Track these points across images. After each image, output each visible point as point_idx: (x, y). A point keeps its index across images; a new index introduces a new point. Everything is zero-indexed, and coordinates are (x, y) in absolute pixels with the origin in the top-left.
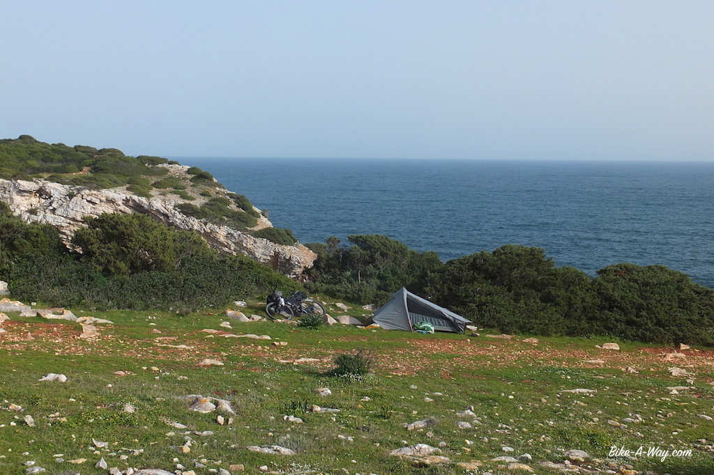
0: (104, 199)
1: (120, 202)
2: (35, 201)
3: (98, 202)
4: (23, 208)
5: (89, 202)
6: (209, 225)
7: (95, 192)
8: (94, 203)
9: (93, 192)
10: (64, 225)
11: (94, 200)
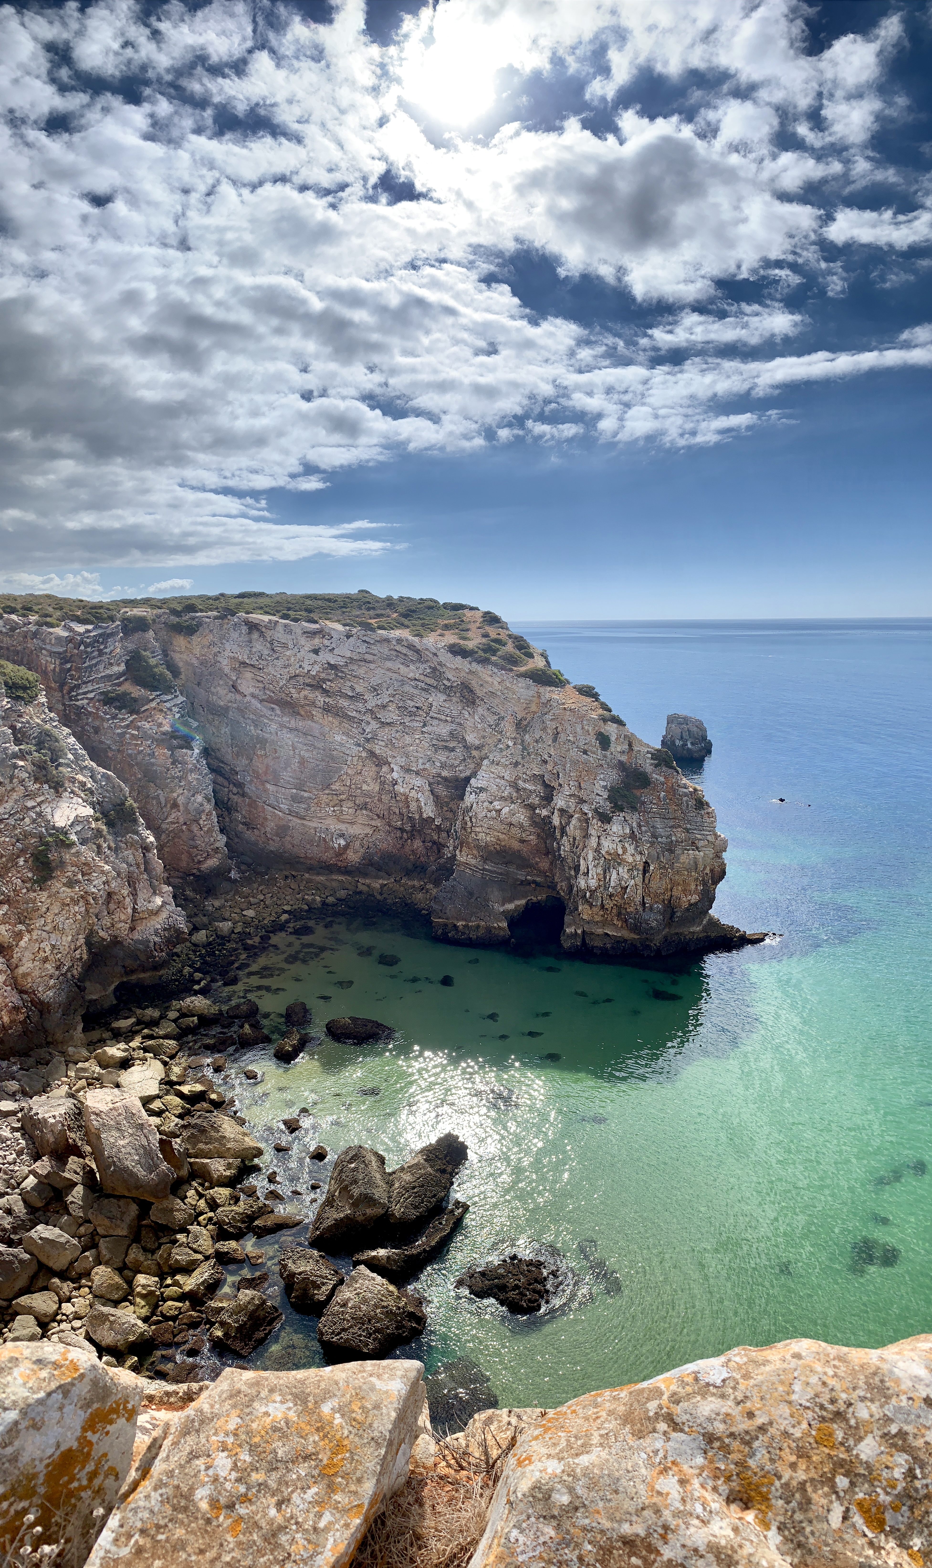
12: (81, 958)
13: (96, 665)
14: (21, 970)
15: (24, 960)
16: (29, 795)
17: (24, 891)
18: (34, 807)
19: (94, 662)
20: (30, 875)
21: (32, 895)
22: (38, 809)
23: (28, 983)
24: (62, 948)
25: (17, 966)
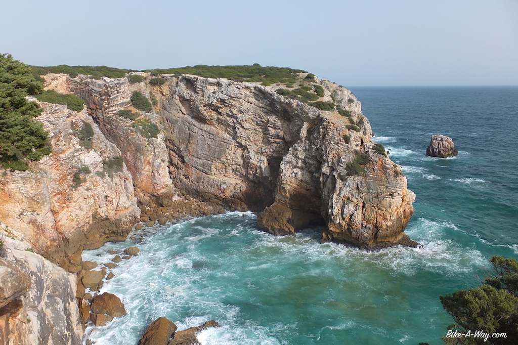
0: (244, 87)
1: (252, 89)
2: (216, 88)
3: (241, 88)
4: (211, 91)
5: (237, 88)
6: (289, 99)
7: (240, 83)
8: (239, 89)
9: (239, 83)
10: (226, 99)
11: (239, 86)
12: (89, 223)
13: (116, 97)
14: (60, 223)
15: (63, 219)
16: (77, 151)
17: (68, 190)
18: (77, 156)
19: (115, 96)
20: (71, 184)
21: (71, 192)
22: (78, 157)
23: (62, 229)
24: (80, 216)
25: (59, 221)
